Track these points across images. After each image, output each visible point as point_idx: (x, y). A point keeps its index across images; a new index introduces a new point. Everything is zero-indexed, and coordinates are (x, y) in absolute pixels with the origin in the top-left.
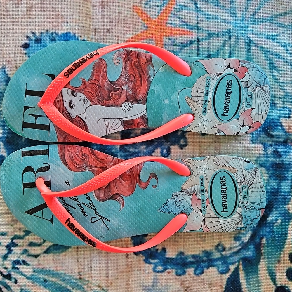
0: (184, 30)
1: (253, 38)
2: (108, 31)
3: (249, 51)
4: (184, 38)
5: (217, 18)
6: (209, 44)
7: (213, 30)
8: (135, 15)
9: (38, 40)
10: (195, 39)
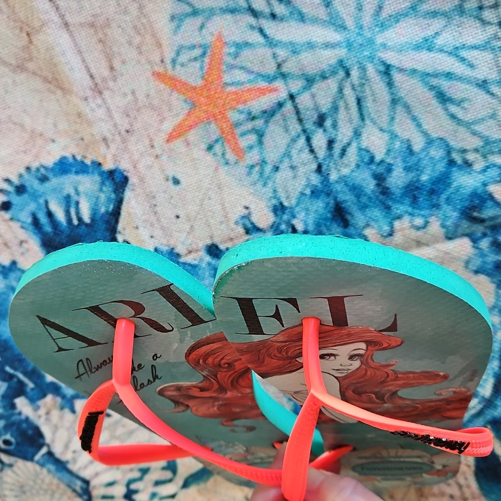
0: (258, 87)
1: (391, 58)
2: (127, 131)
3: (390, 84)
4: (265, 102)
5: (311, 46)
6: (313, 96)
7: (311, 71)
8: (162, 89)
9: (21, 189)
10: (285, 97)
